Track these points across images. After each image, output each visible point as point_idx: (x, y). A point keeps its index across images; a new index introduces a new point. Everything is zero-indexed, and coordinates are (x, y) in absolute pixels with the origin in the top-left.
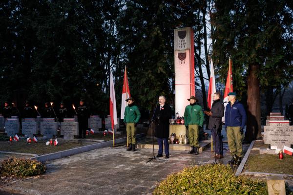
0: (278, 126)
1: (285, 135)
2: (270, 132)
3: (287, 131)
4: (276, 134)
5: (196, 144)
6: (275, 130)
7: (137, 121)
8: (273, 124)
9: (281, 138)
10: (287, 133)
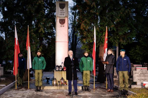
0: (141, 71)
1: (145, 76)
2: (137, 75)
3: (146, 73)
4: (140, 76)
5: (88, 84)
6: (139, 73)
7: (44, 68)
8: (138, 69)
9: (143, 78)
10: (146, 75)
